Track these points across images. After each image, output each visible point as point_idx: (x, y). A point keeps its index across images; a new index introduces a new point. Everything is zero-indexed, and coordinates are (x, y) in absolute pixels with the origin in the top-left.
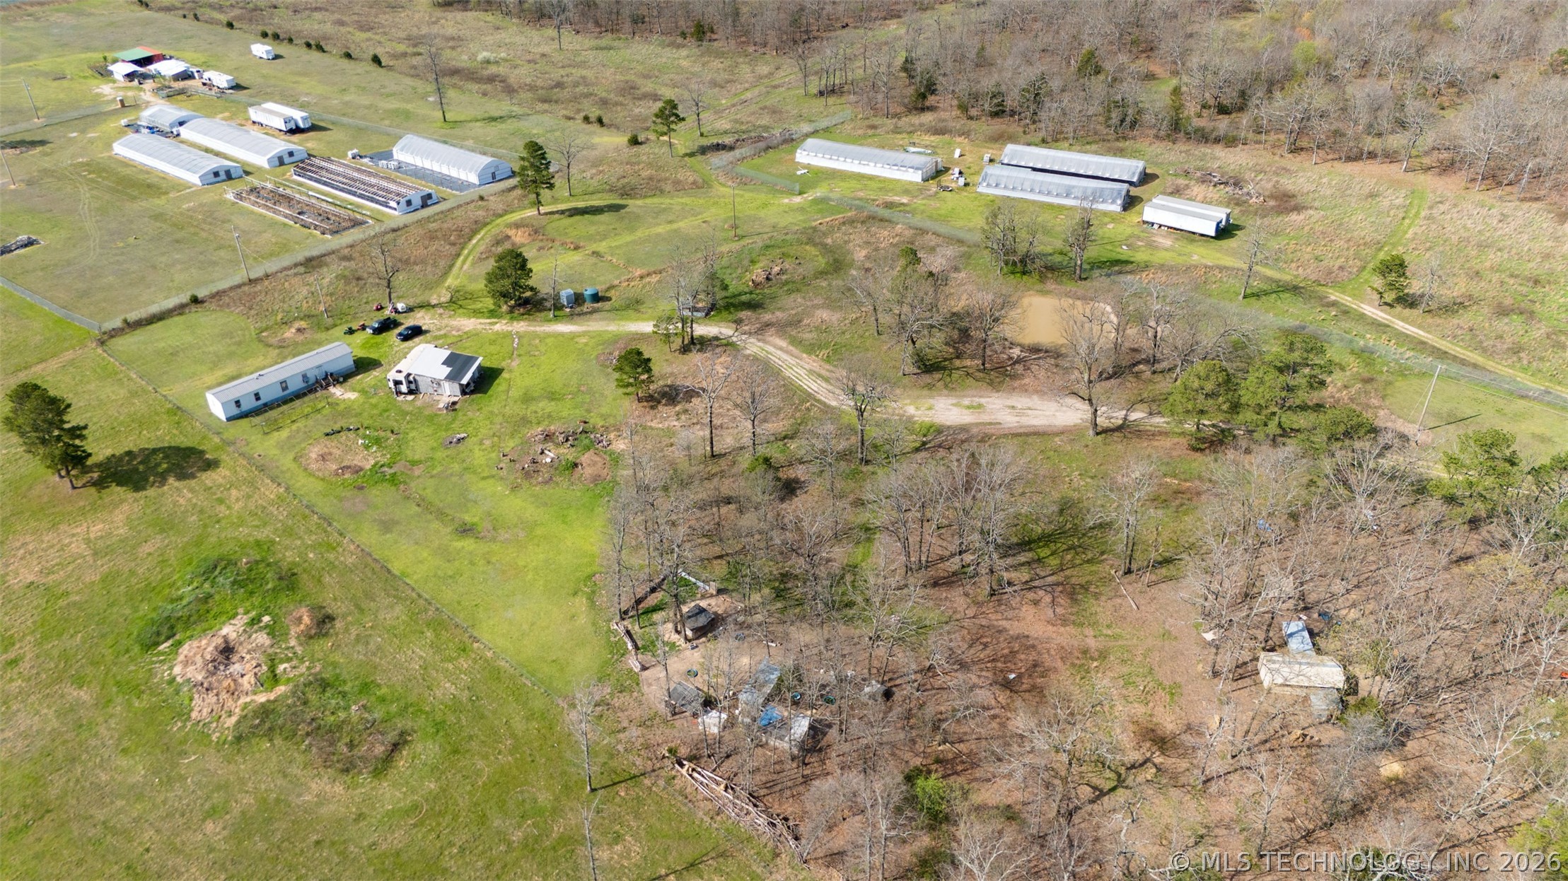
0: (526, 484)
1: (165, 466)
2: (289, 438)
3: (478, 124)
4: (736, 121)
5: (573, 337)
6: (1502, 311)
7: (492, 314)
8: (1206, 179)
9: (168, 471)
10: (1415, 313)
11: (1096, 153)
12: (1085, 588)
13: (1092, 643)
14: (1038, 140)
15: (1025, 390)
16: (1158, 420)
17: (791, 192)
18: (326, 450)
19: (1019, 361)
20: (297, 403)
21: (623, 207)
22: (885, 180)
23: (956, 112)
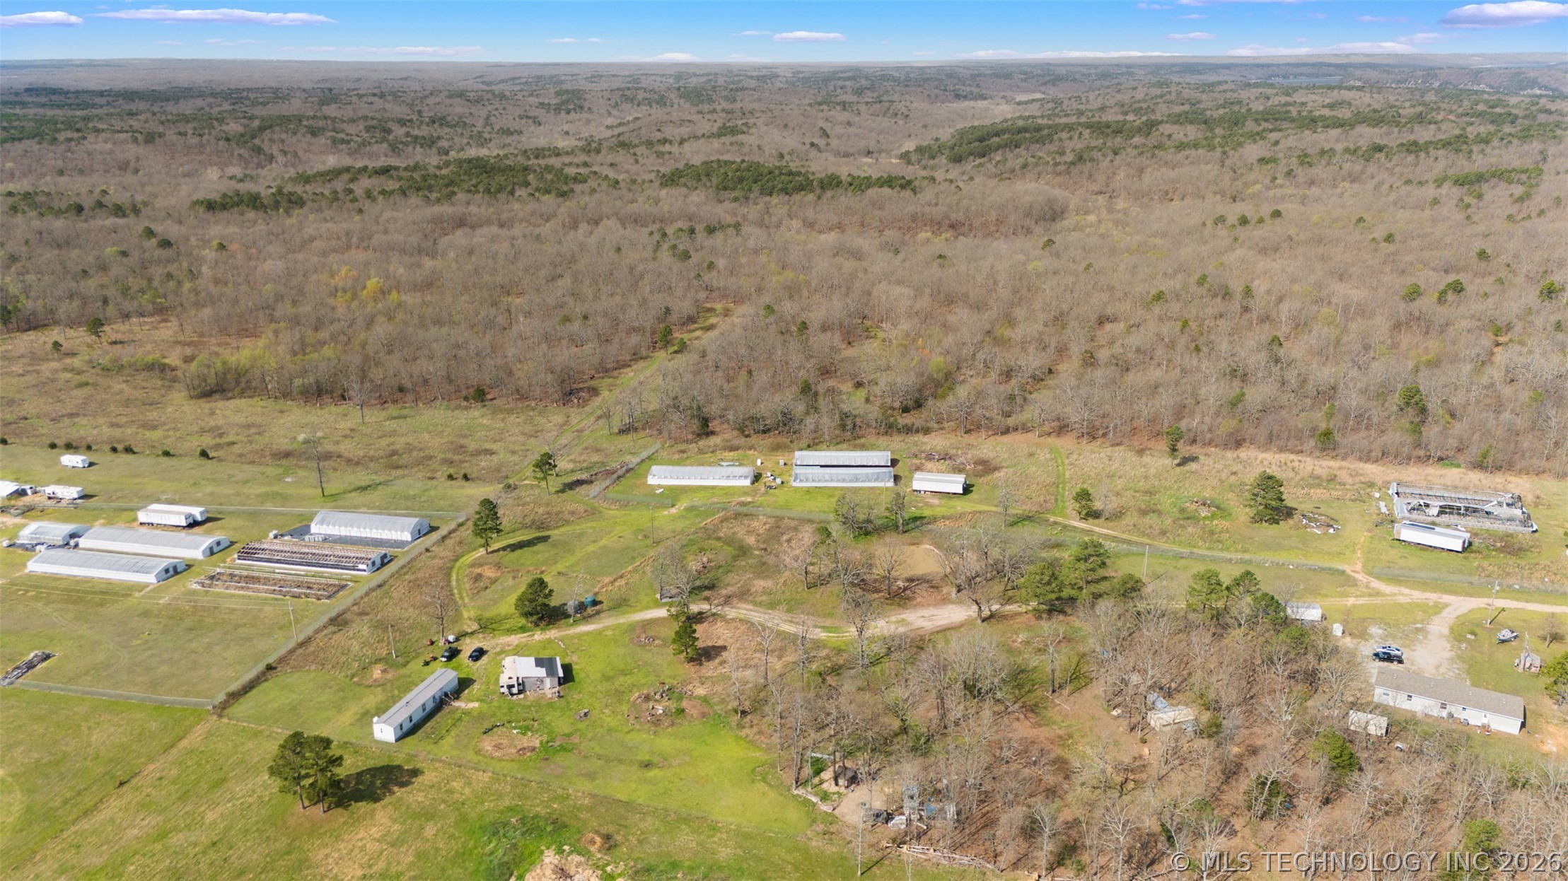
0: (659, 729)
1: (379, 782)
3: (353, 494)
4: (574, 461)
5: (599, 633)
6: (1144, 513)
7: (523, 629)
8: (930, 457)
9: (386, 785)
10: (1102, 520)
11: (847, 449)
12: (1036, 705)
13: (1060, 732)
14: (805, 445)
15: (921, 605)
16: (1008, 608)
17: (666, 507)
18: (494, 743)
19: (905, 589)
20: (437, 718)
21: (548, 537)
22: (723, 488)
23: (735, 433)
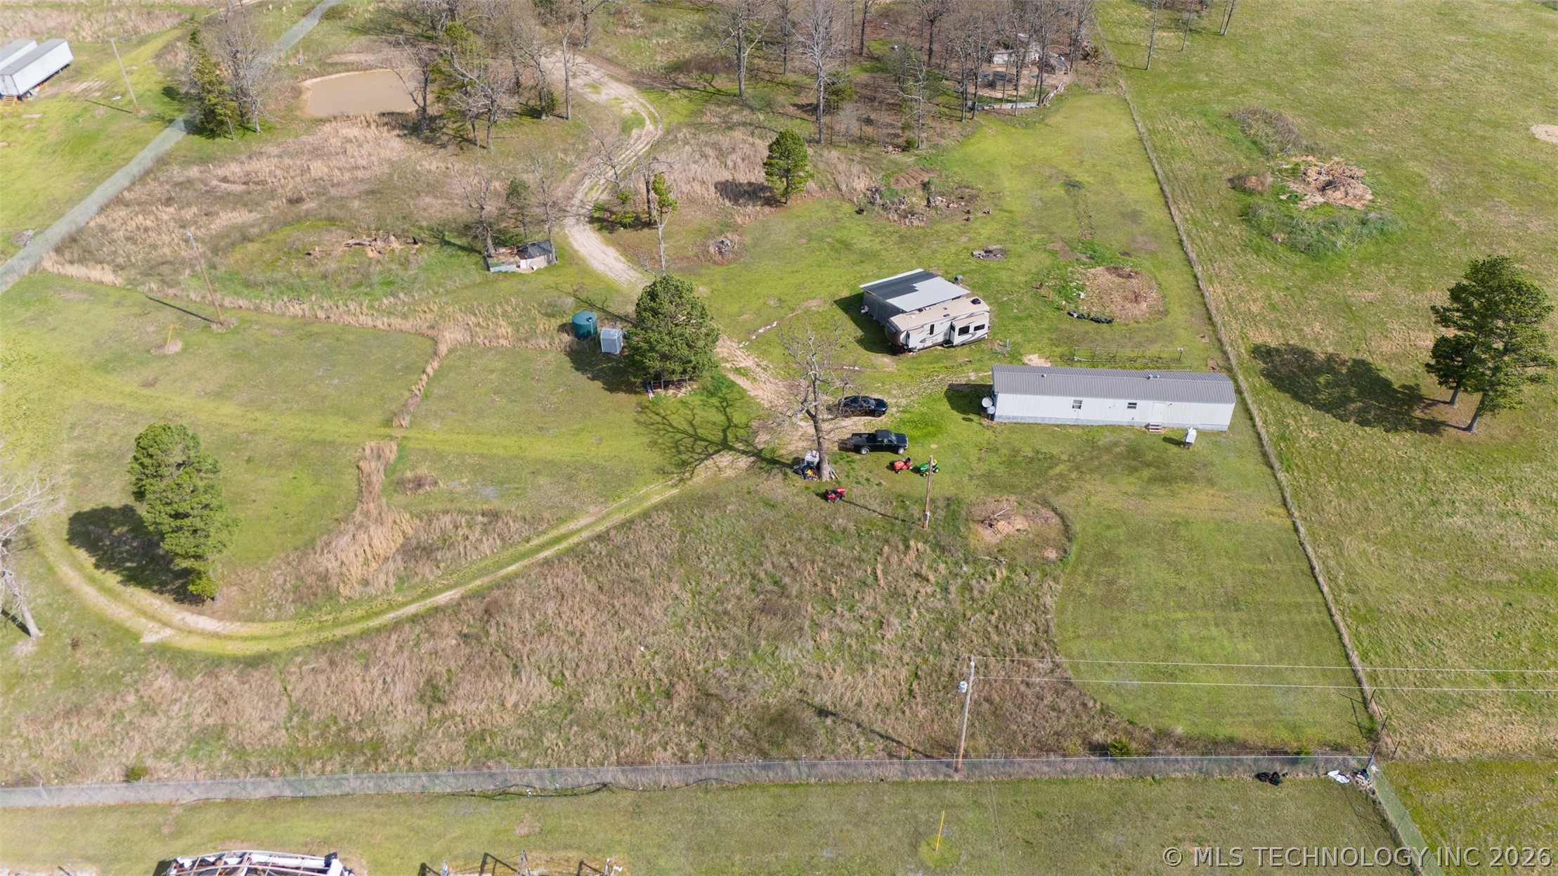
1: (1322, 380)
2: (1152, 341)
9: (1318, 371)
18: (1128, 305)
